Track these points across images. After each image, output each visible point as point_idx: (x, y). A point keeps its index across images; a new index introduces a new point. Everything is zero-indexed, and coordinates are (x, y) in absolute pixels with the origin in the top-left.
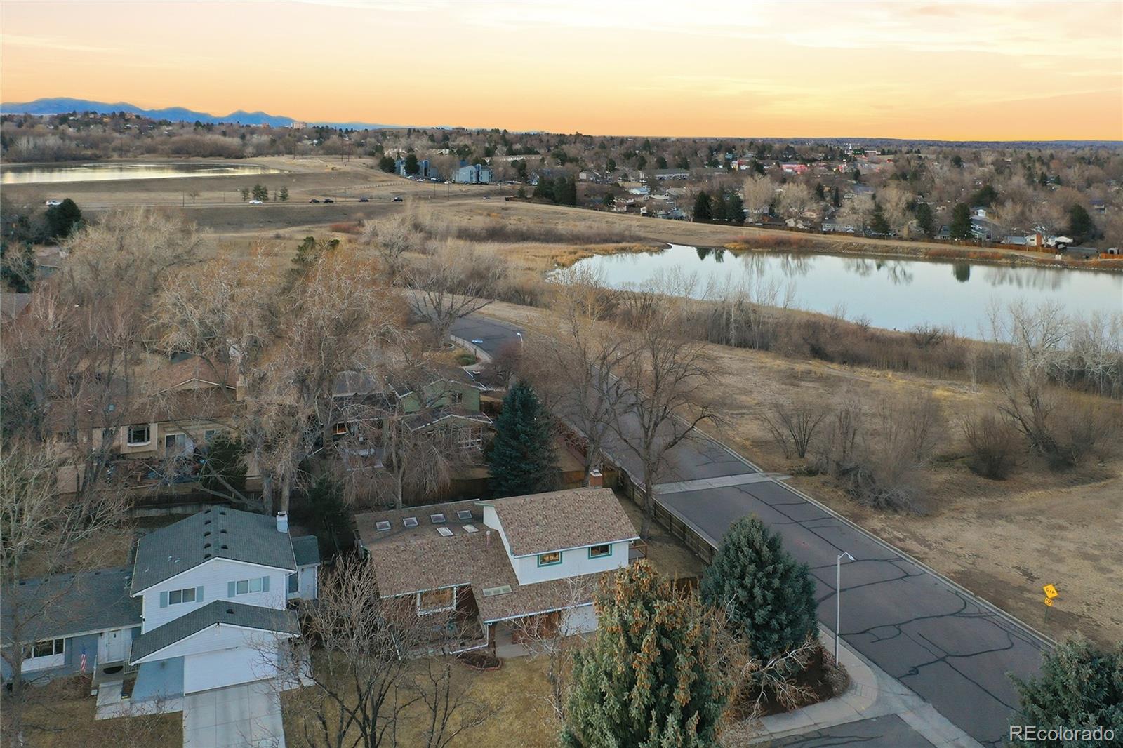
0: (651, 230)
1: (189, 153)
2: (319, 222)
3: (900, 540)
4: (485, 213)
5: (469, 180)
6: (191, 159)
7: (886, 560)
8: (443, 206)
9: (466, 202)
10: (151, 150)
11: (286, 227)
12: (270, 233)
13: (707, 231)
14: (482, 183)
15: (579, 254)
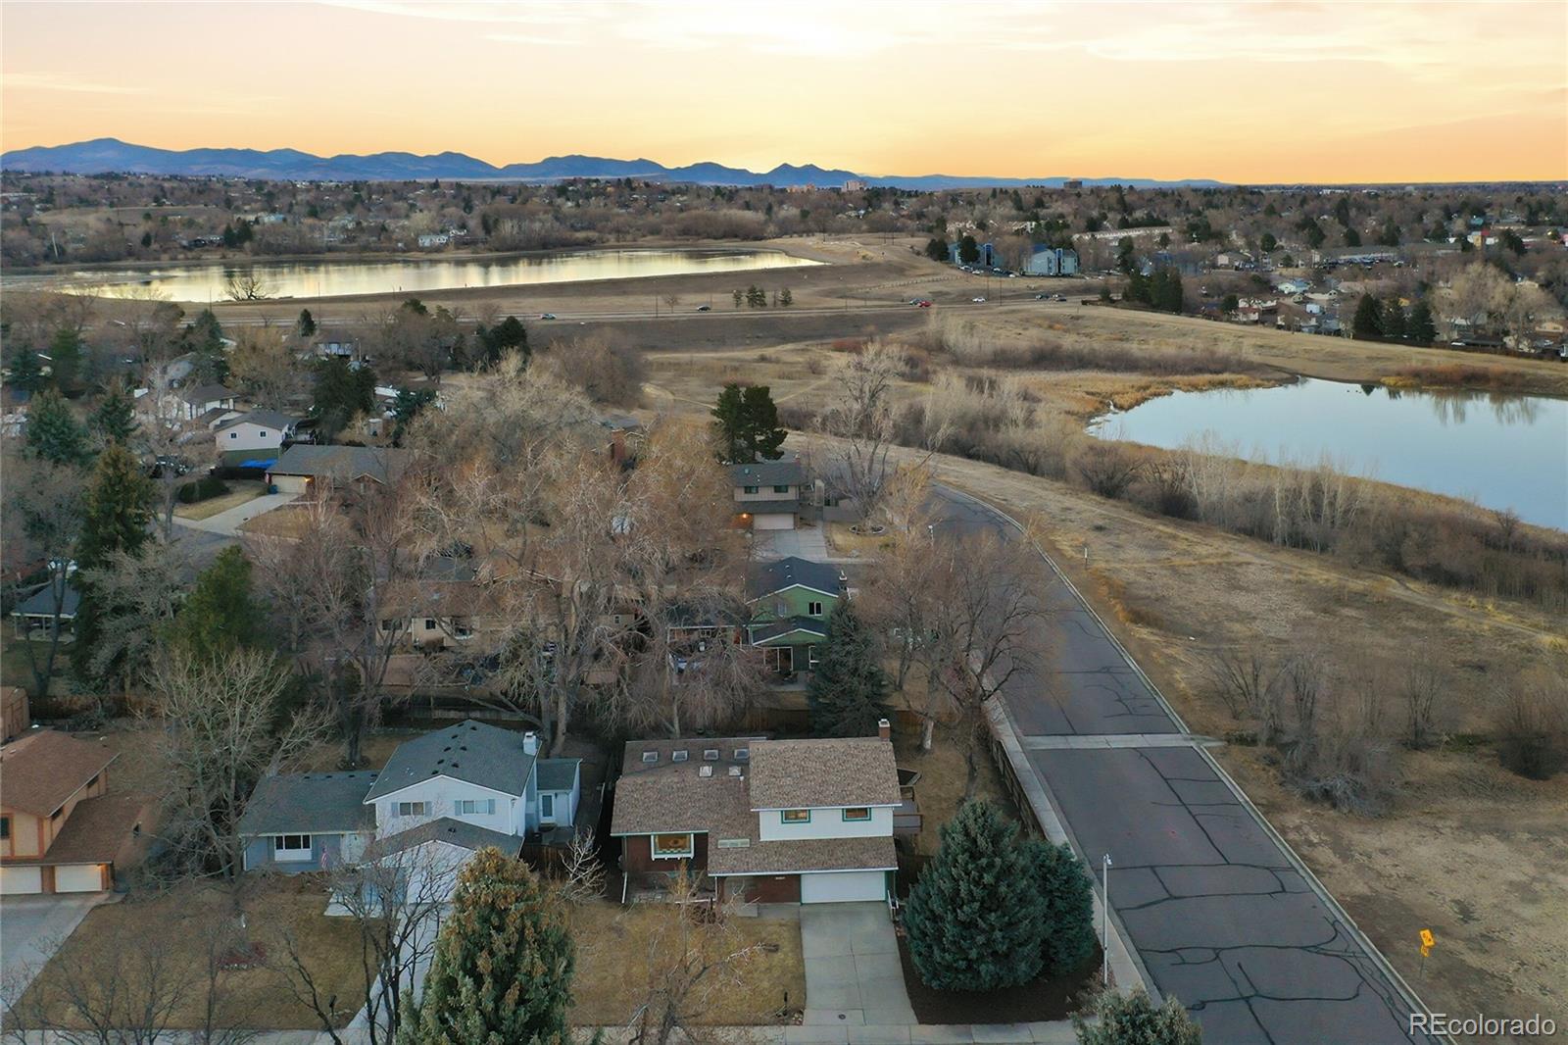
0: (1278, 353)
1: (698, 235)
2: (822, 337)
3: (1311, 844)
4: (1047, 323)
5: (1045, 271)
6: (700, 242)
7: (1267, 868)
8: (992, 314)
9: (1026, 307)
10: (654, 231)
11: (779, 344)
12: (753, 353)
13: (1364, 356)
14: (1064, 276)
15: (1152, 390)
